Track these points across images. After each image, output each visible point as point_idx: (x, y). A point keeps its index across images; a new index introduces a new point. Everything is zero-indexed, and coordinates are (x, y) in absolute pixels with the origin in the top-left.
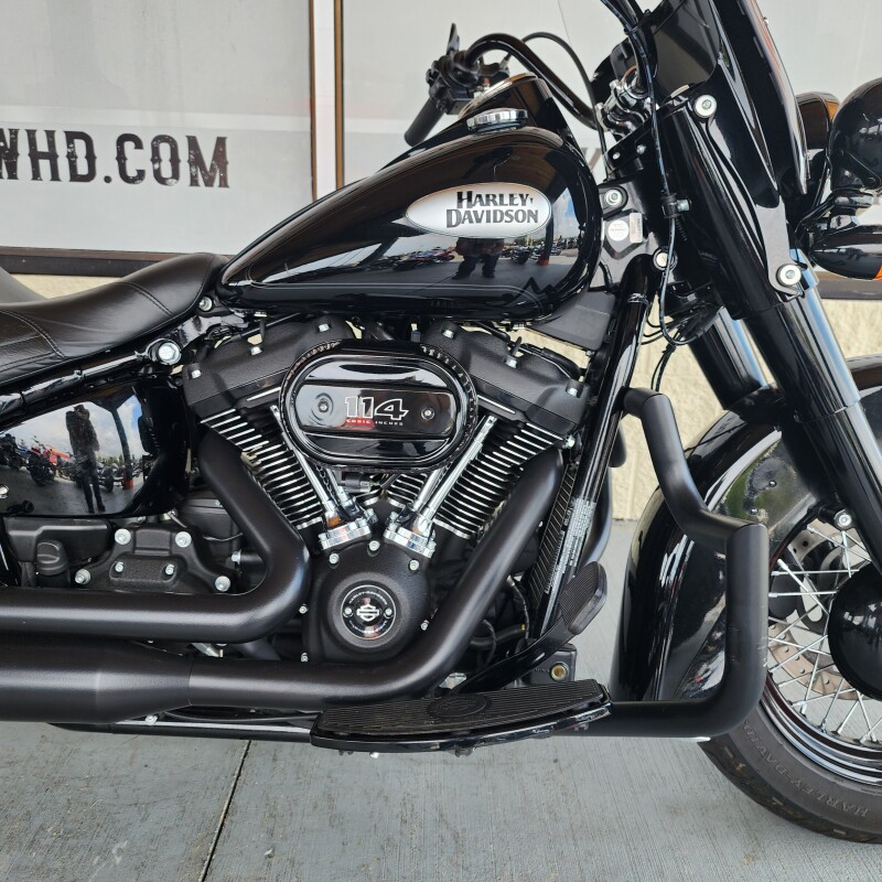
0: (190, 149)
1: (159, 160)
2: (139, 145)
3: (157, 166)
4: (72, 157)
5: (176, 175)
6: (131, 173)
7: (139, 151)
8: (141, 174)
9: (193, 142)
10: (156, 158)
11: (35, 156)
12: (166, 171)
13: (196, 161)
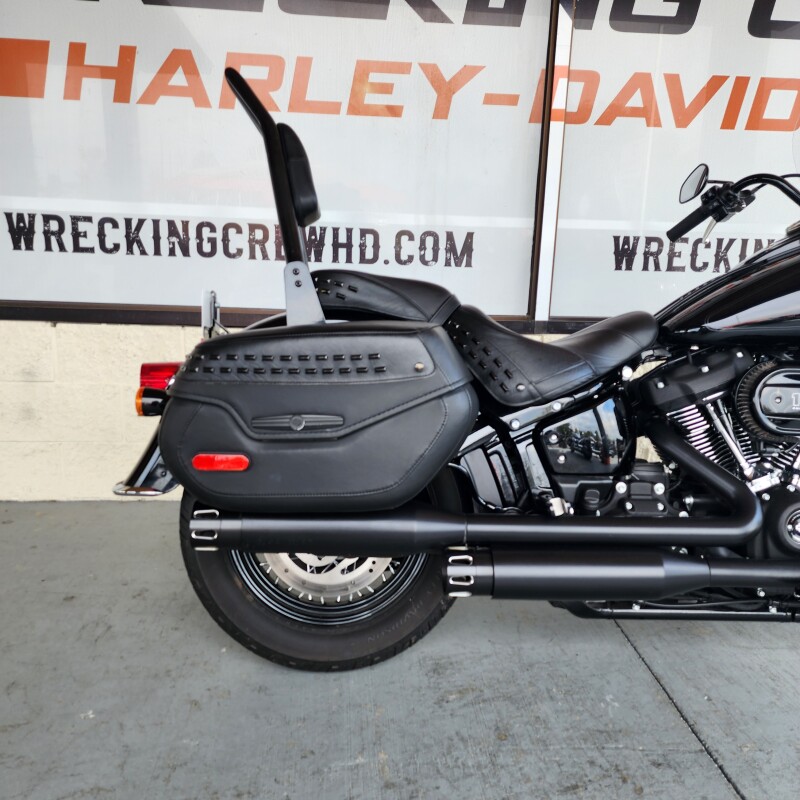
0: (447, 240)
1: (425, 249)
2: (411, 237)
3: (422, 253)
4: (363, 247)
5: (435, 259)
6: (404, 257)
7: (411, 242)
8: (411, 259)
9: (450, 236)
10: (423, 247)
11: (336, 246)
12: (429, 256)
13: (451, 249)
